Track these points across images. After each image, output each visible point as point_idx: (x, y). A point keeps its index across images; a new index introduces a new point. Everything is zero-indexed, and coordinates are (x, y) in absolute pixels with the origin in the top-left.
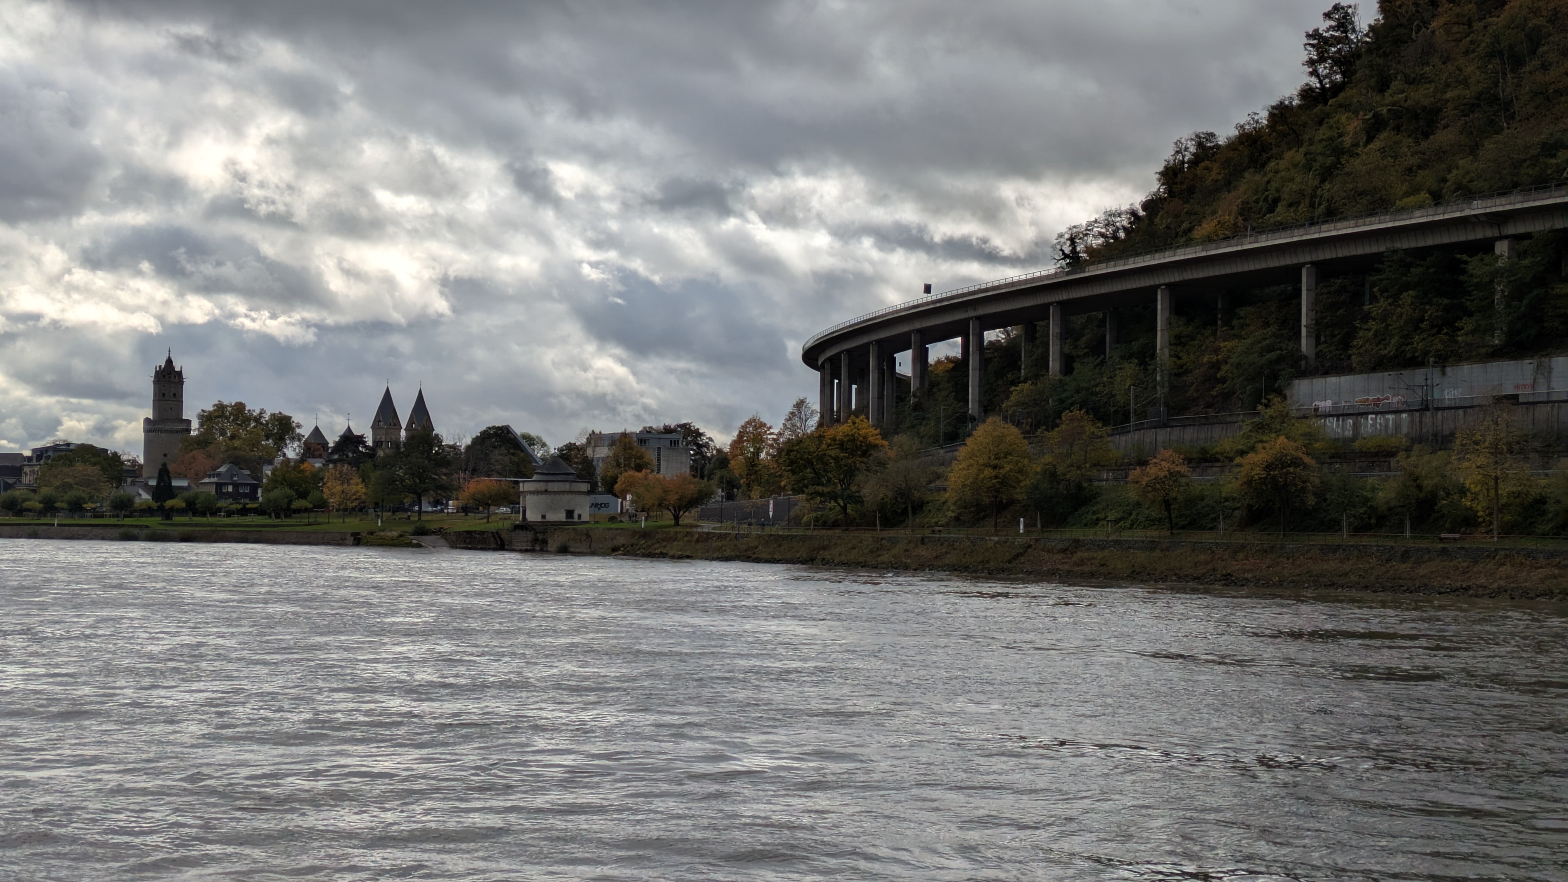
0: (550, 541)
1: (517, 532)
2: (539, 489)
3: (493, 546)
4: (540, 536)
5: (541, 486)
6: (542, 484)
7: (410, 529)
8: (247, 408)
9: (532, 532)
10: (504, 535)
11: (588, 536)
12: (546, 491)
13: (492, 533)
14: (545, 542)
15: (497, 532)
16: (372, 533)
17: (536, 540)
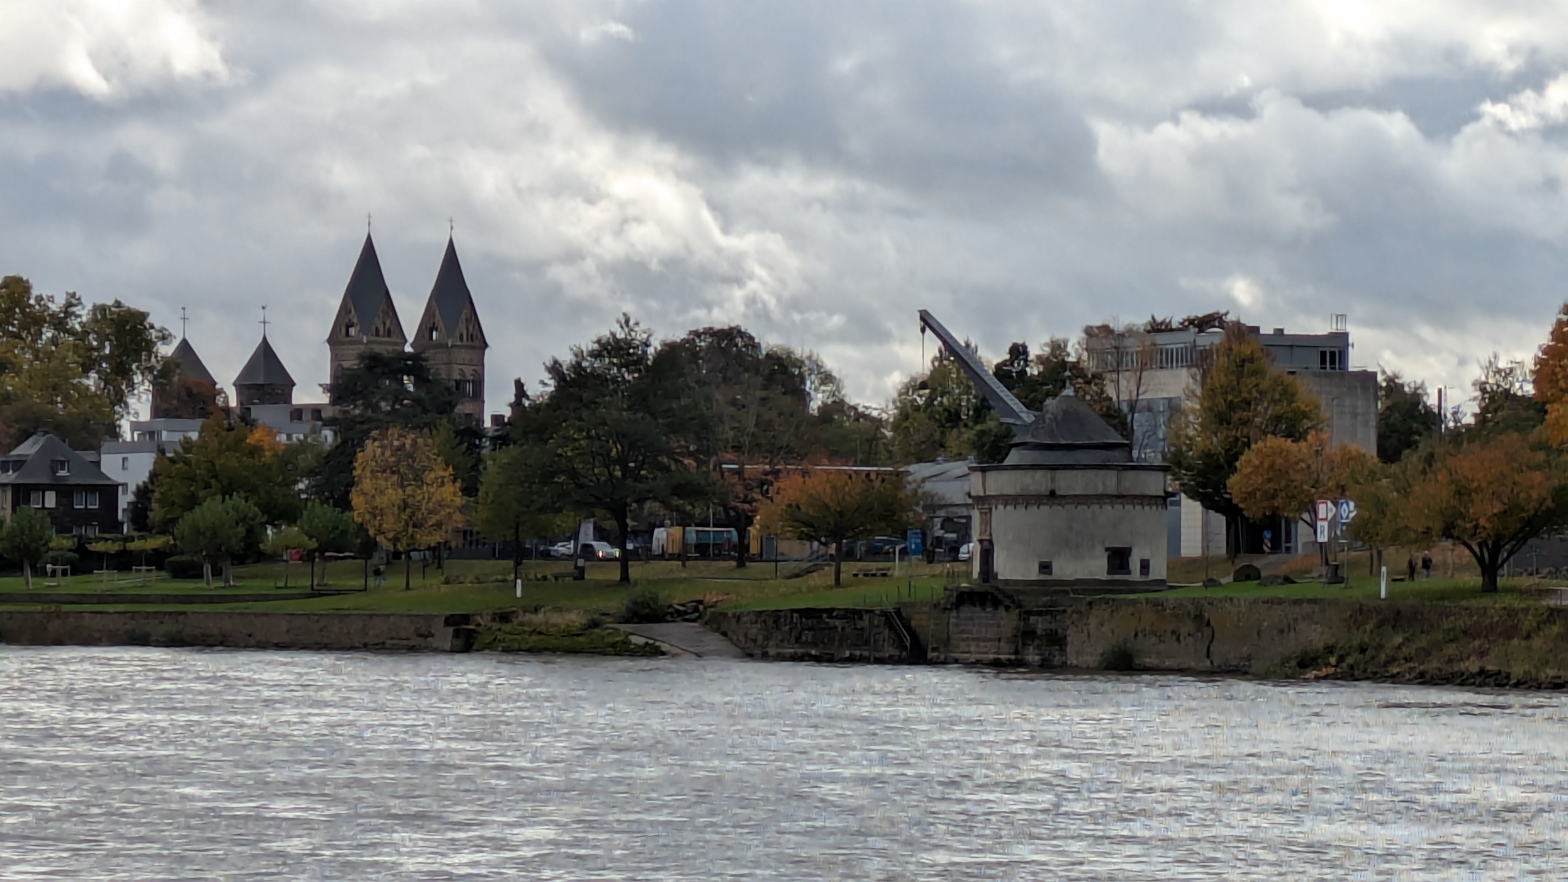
0: (1073, 637)
1: (966, 611)
2: (1033, 490)
3: (890, 651)
4: (1040, 624)
5: (1038, 481)
6: (1039, 475)
8: (35, 292)
9: (1015, 613)
10: (920, 621)
11: (1200, 620)
12: (1053, 494)
13: (884, 614)
14: (1057, 640)
15: (898, 612)
16: (504, 617)
17: (1027, 635)
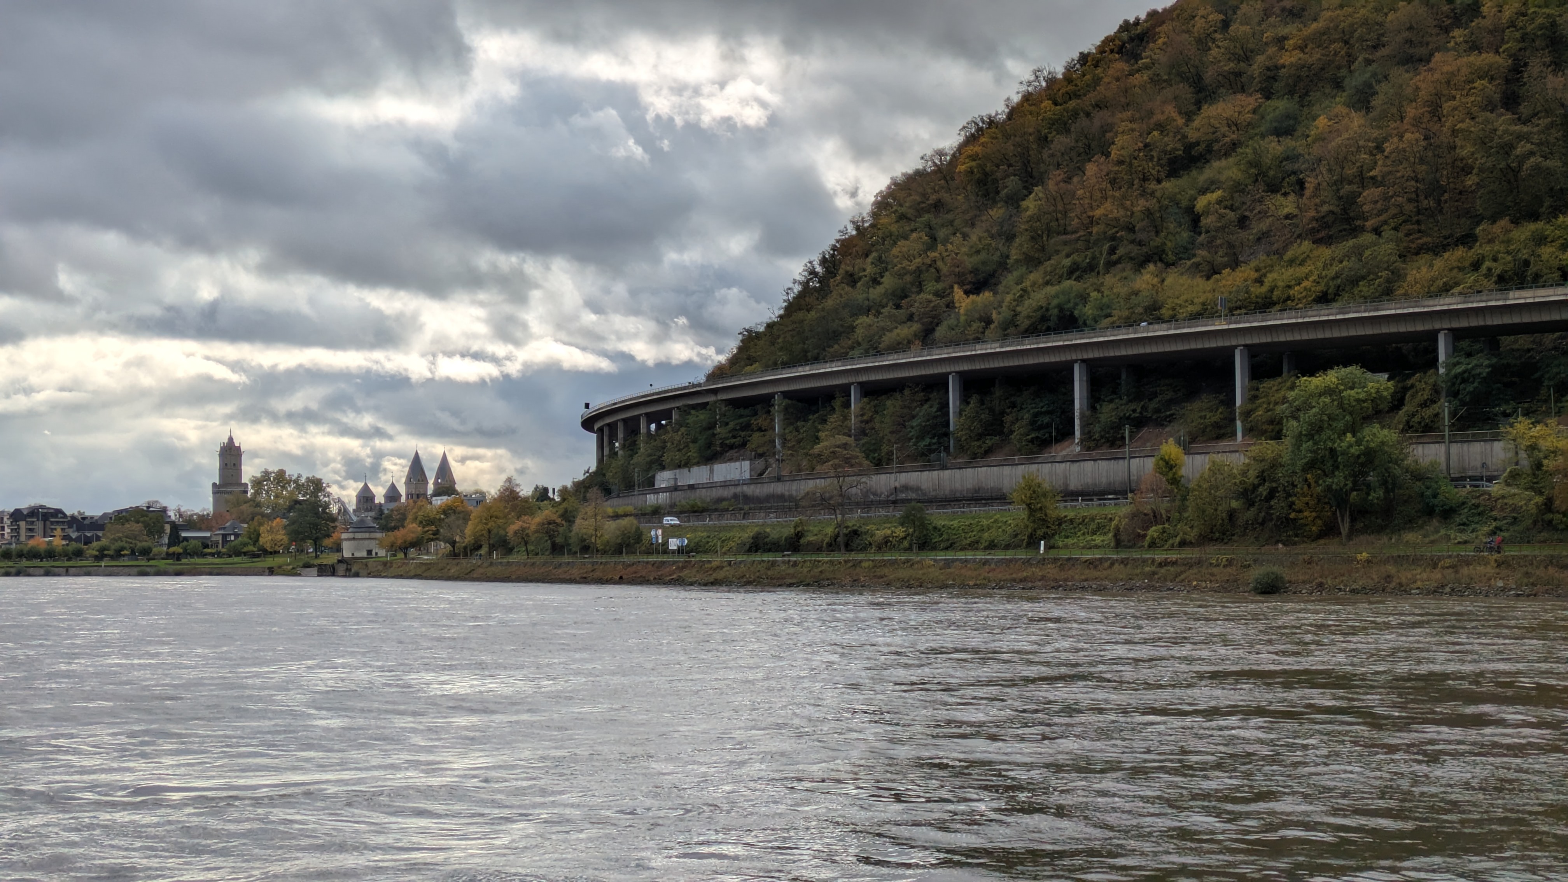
0: (356, 569)
1: (338, 564)
2: (346, 537)
6: (351, 534)
7: (301, 564)
8: (287, 474)
9: (346, 564)
12: (354, 538)
14: (353, 570)
16: (280, 567)
17: (347, 569)
